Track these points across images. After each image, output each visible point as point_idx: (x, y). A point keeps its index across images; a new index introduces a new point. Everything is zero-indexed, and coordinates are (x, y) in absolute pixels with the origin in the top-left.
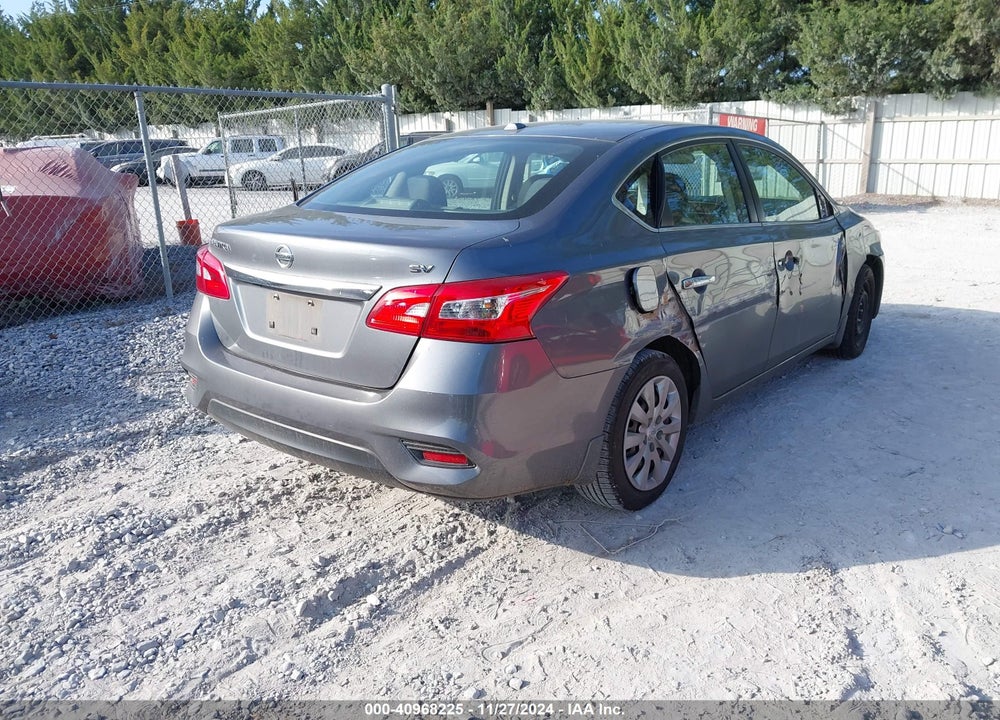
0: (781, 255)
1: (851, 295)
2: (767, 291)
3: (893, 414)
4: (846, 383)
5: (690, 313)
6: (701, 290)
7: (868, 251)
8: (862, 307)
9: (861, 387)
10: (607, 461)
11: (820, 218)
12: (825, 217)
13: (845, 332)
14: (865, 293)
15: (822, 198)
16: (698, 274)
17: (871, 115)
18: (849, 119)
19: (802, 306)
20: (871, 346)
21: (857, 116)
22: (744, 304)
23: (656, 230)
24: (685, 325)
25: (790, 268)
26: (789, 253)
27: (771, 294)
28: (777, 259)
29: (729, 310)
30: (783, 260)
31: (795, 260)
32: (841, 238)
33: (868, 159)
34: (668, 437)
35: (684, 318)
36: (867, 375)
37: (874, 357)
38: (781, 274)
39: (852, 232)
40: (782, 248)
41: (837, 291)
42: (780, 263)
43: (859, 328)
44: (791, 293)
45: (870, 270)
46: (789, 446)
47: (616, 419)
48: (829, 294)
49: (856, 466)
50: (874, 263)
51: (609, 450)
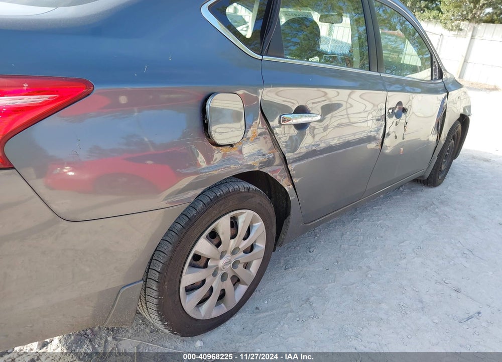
0: (392, 103)
1: (443, 142)
2: (373, 134)
3: (459, 245)
4: (426, 208)
5: (284, 150)
6: (301, 127)
7: (462, 111)
8: (448, 151)
9: (437, 213)
10: (157, 301)
11: (432, 79)
12: (436, 79)
13: (433, 169)
14: (453, 141)
15: (436, 64)
16: (301, 110)
17: (470, 34)
18: (457, 34)
19: (402, 149)
20: (449, 179)
21: (462, 33)
22: (347, 144)
23: (260, 57)
24: (278, 161)
25: (398, 116)
26: (400, 103)
27: (377, 136)
28: (388, 107)
29: (330, 149)
30: (393, 109)
31: (404, 110)
32: (444, 99)
33: (463, 59)
34: (247, 266)
35: (277, 154)
36: (442, 203)
37: (450, 188)
38: (389, 121)
39: (453, 94)
40: (394, 98)
41: (433, 138)
42: (391, 111)
43: (443, 166)
44: (396, 137)
45: (460, 125)
46: (368, 267)
47: (171, 259)
48: (426, 139)
49: (421, 301)
50: (464, 120)
51: (159, 291)
